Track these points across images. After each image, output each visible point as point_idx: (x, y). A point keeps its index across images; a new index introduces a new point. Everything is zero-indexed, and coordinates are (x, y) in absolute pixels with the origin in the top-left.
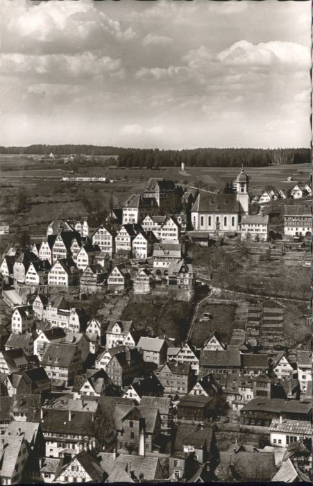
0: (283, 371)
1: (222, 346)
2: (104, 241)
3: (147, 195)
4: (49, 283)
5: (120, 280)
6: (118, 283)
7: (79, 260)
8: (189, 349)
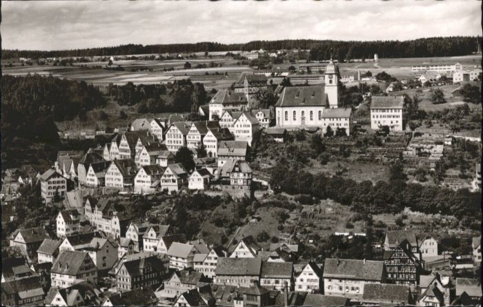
0: (308, 280)
1: (252, 252)
2: (176, 139)
3: (237, 89)
4: (106, 185)
7: (142, 161)
8: (215, 255)
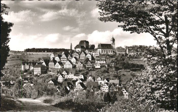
2: (76, 56)
4: (64, 68)
5: (91, 66)
6: (90, 66)
